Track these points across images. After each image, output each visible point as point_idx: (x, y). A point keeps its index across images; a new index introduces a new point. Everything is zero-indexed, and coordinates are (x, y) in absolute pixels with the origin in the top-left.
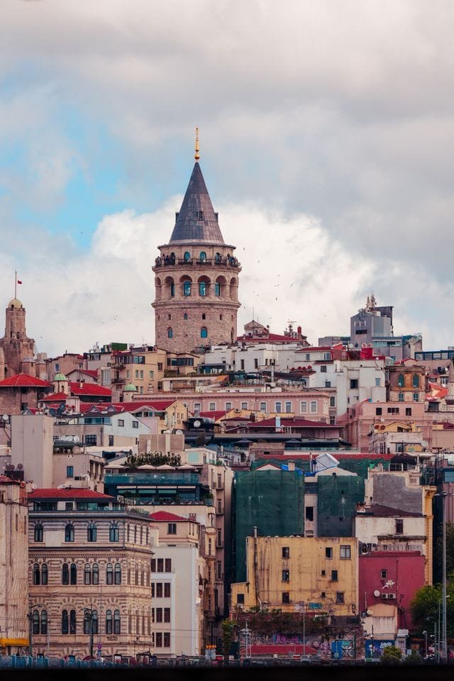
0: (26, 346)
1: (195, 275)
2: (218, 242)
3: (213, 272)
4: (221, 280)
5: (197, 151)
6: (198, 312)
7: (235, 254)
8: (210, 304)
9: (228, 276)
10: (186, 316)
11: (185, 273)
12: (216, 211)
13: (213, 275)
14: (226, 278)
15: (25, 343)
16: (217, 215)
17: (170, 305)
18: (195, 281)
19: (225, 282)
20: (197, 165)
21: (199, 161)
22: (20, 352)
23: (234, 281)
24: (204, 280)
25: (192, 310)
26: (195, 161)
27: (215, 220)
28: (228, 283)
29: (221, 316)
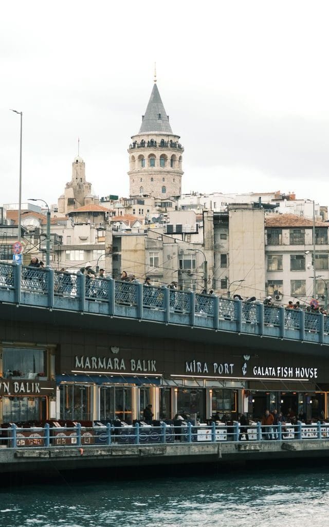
0: (87, 187)
1: (158, 154)
2: (169, 133)
3: (169, 152)
4: (173, 157)
5: (155, 76)
6: (160, 177)
7: (180, 141)
8: (168, 172)
9: (178, 155)
10: (152, 179)
11: (152, 152)
12: (167, 115)
13: (169, 154)
14: (177, 156)
15: (86, 185)
16: (168, 117)
17: (142, 172)
18: (158, 157)
19: (176, 158)
20: (155, 85)
21: (156, 83)
22: (83, 191)
23: (180, 158)
24: (163, 157)
25: (156, 176)
26: (154, 83)
27: (167, 119)
28: (178, 159)
29: (174, 179)
